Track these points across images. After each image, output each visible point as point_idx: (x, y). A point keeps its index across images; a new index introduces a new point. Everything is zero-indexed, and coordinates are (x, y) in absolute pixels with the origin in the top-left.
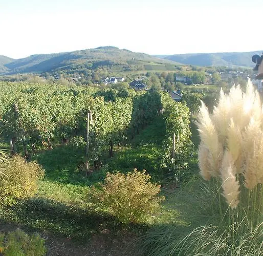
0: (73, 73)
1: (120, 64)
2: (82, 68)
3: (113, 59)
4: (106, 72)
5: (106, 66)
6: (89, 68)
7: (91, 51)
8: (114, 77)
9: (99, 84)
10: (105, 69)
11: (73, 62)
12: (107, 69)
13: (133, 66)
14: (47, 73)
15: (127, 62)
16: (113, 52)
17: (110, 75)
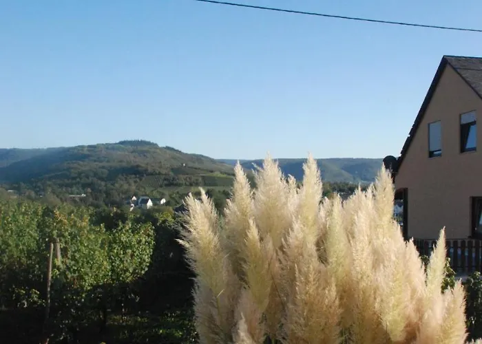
0: (71, 186)
1: (160, 174)
2: (87, 177)
3: (147, 164)
4: (133, 187)
5: (133, 176)
6: (102, 179)
7: (107, 148)
8: (146, 195)
9: (118, 208)
10: (132, 181)
11: (72, 165)
12: (135, 182)
13: (182, 177)
14: (22, 184)
15: (172, 170)
16: (147, 152)
17: (140, 193)
